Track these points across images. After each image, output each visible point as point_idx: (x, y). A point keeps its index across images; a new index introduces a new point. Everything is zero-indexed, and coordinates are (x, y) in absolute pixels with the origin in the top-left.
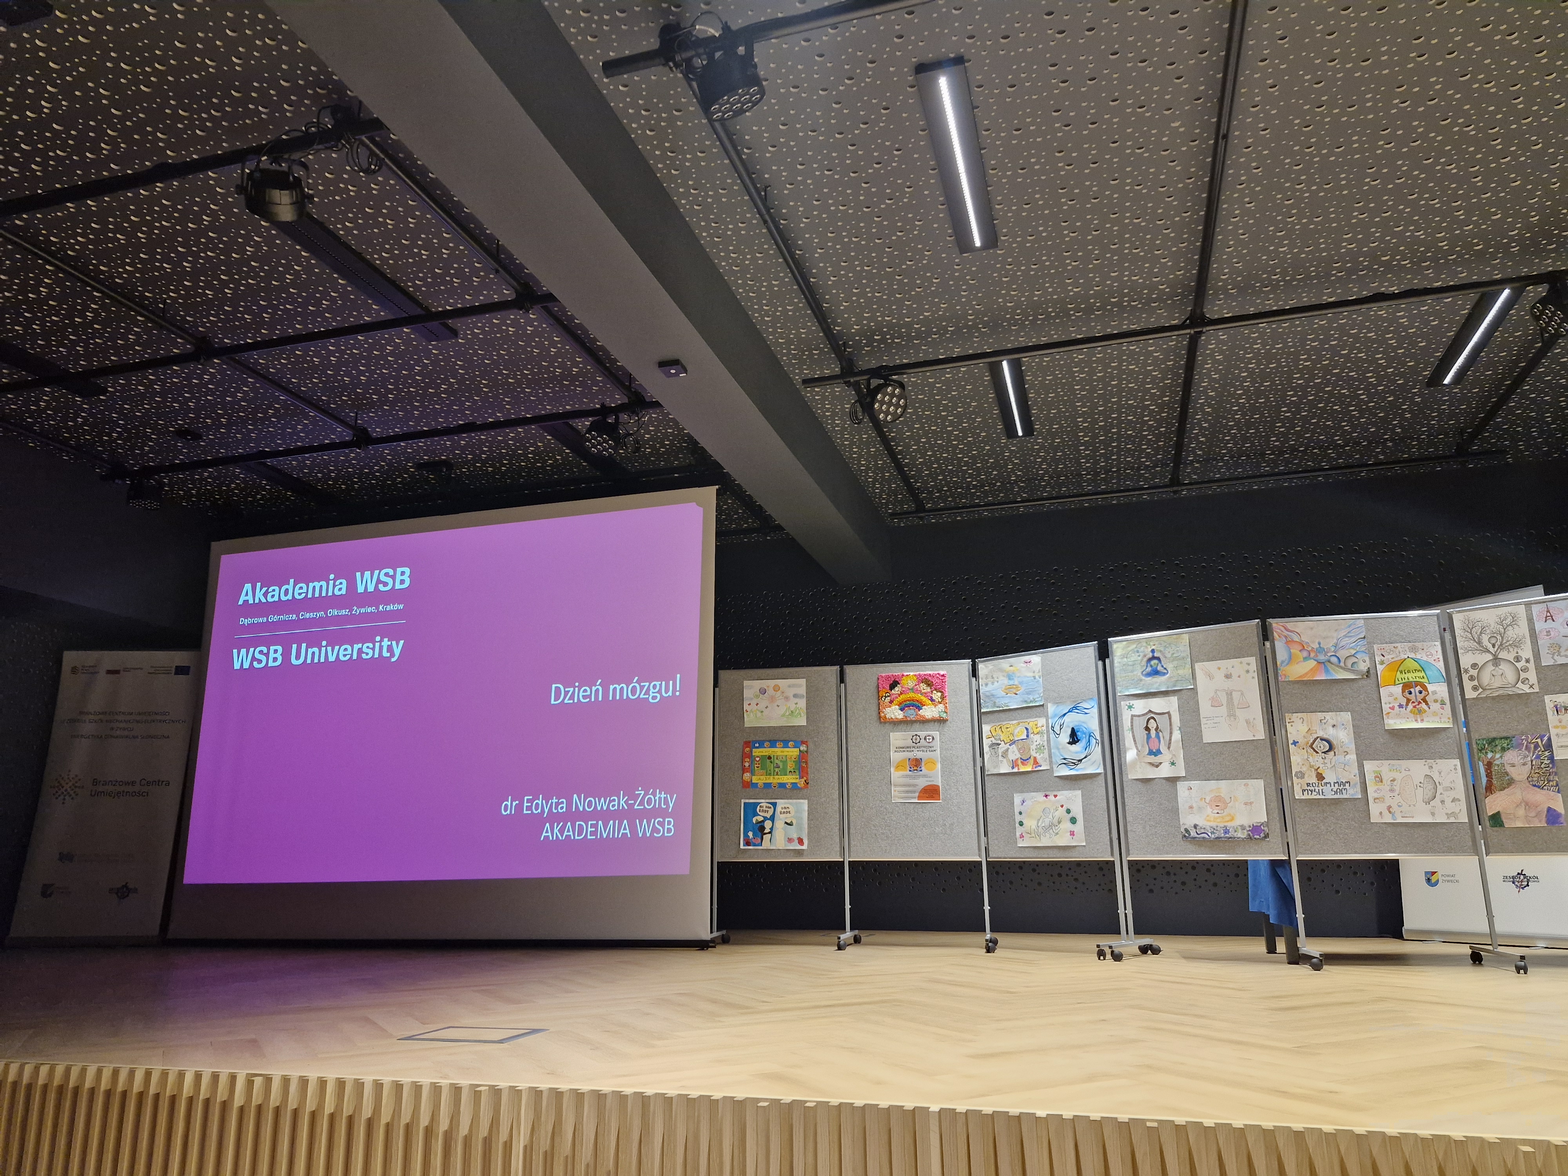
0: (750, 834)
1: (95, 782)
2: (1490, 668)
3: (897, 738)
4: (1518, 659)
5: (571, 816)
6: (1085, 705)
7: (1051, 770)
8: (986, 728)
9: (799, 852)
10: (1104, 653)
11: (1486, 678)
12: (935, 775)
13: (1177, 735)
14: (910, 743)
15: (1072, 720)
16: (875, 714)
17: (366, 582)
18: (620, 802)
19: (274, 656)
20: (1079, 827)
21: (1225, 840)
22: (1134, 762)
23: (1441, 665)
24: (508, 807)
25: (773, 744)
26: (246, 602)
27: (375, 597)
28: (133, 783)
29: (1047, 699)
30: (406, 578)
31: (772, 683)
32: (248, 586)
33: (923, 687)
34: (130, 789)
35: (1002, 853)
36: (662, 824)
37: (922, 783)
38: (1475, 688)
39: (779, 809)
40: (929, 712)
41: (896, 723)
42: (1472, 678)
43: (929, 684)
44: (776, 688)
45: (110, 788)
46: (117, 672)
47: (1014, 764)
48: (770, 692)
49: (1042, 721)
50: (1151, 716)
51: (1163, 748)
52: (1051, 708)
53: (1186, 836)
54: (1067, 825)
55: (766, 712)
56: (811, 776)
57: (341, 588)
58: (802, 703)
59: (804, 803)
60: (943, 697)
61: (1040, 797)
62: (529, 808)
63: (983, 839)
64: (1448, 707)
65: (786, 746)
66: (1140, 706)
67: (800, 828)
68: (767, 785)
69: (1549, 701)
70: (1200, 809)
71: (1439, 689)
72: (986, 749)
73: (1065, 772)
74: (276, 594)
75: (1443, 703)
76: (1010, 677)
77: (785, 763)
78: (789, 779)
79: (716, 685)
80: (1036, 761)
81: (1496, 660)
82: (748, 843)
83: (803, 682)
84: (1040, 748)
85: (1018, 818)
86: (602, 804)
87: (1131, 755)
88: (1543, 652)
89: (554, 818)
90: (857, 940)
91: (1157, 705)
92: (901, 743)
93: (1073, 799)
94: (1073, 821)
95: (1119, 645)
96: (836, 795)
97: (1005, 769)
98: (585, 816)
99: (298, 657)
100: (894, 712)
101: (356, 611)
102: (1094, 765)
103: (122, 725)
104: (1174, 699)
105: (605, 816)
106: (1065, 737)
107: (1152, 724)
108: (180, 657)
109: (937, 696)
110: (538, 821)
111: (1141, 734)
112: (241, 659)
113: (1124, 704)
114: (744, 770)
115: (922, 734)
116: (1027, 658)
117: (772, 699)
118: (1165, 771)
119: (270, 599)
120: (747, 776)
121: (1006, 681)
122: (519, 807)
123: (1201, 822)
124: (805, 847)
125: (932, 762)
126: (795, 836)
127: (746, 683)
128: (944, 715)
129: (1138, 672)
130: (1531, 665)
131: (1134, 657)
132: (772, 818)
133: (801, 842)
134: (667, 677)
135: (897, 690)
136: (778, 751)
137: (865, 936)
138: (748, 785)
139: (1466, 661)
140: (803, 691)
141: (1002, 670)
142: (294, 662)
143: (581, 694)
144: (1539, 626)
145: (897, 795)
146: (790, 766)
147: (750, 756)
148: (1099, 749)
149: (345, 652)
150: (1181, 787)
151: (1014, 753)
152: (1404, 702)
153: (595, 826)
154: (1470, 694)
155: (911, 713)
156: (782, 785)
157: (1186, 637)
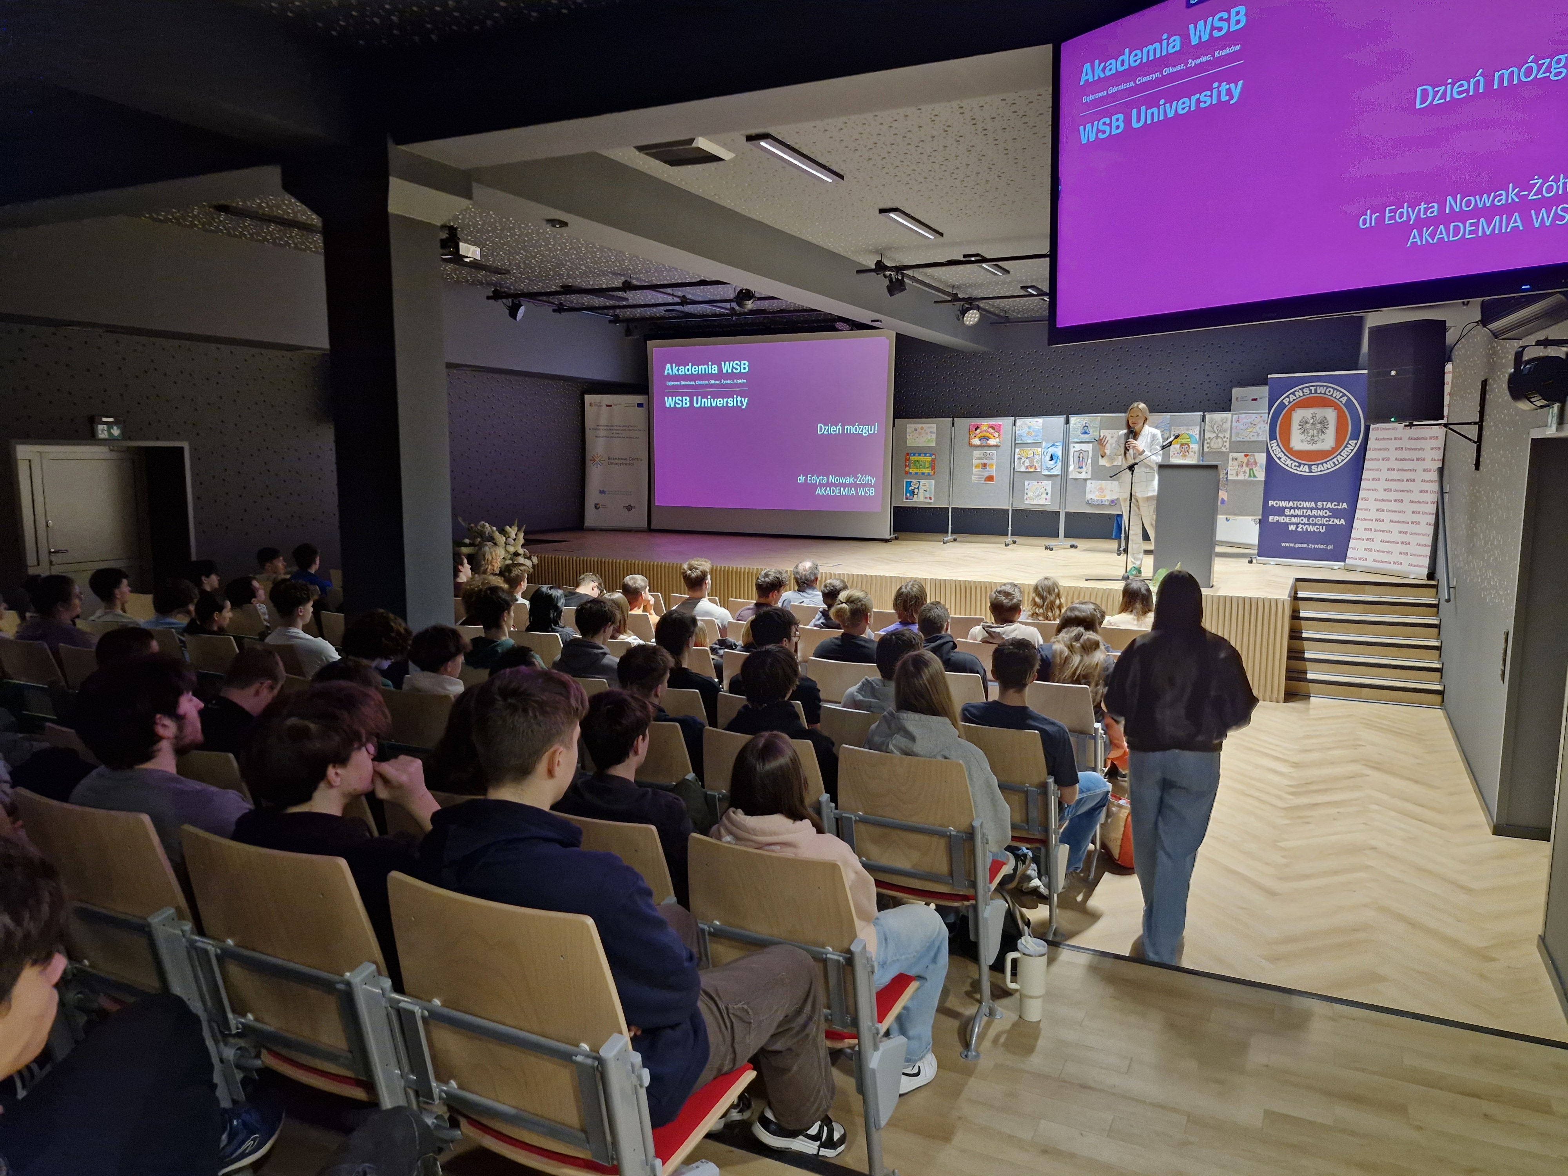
0: (908, 495)
1: (609, 458)
2: (1215, 439)
3: (977, 453)
4: (1224, 437)
5: (829, 485)
6: (1057, 444)
7: (1041, 472)
8: (1017, 450)
9: (930, 503)
10: (1067, 422)
11: (1212, 444)
12: (992, 471)
13: (1090, 461)
14: (982, 456)
15: (1052, 450)
16: (967, 442)
17: (727, 367)
18: (850, 480)
19: (686, 402)
20: (1049, 497)
21: (1101, 505)
22: (1072, 471)
23: (1197, 437)
24: (801, 479)
25: (920, 454)
26: (668, 373)
27: (732, 376)
28: (626, 459)
29: (1043, 440)
30: (746, 366)
31: (920, 426)
32: (668, 365)
33: (991, 430)
34: (624, 461)
35: (1018, 506)
36: (869, 490)
37: (987, 474)
38: (1208, 448)
39: (921, 484)
40: (992, 442)
41: (977, 447)
42: (1208, 443)
43: (994, 429)
44: (922, 428)
45: (617, 461)
46: (611, 406)
47: (1027, 467)
48: (919, 430)
49: (1040, 450)
50: (1081, 452)
51: (1084, 466)
52: (1044, 444)
53: (1087, 503)
54: (1044, 496)
55: (917, 440)
56: (936, 469)
57: (715, 370)
58: (934, 436)
59: (933, 481)
60: (999, 435)
61: (1035, 483)
62: (810, 480)
63: (1011, 499)
64: (1196, 455)
65: (925, 456)
66: (1078, 447)
67: (930, 493)
68: (916, 473)
69: (1231, 455)
70: (1094, 492)
71: (1195, 447)
72: (1016, 460)
73: (1046, 473)
74: (683, 370)
75: (1195, 453)
76: (1029, 428)
77: (925, 463)
78: (926, 471)
79: (894, 426)
80: (1035, 468)
81: (1217, 437)
82: (907, 499)
83: (935, 426)
84: (1037, 462)
85: (1026, 491)
86: (842, 480)
87: (1071, 468)
88: (1233, 435)
89: (821, 485)
90: (955, 540)
91: (1084, 447)
92: (978, 456)
93: (1048, 484)
94: (1047, 494)
95: (1073, 419)
96: (947, 478)
97: (1023, 469)
98: (835, 485)
99: (697, 403)
100: (976, 442)
101: (724, 382)
102: (1057, 471)
103: (617, 432)
104: (1091, 445)
105: (844, 485)
106: (1048, 458)
107: (1081, 455)
108: (639, 399)
109: (996, 434)
110: (814, 486)
111: (1076, 459)
112: (670, 402)
113: (1071, 445)
114: (906, 466)
115: (988, 452)
116: (1037, 420)
117: (920, 434)
118: (1083, 476)
119: (681, 373)
120: (907, 469)
121: (1027, 430)
122: (806, 480)
123: (1093, 497)
124: (932, 501)
125: (992, 465)
126: (928, 496)
127: (908, 425)
128: (999, 444)
129: (1079, 432)
130: (1228, 440)
131: (1079, 425)
132: (918, 488)
133: (931, 498)
134: (871, 424)
135: (978, 431)
136: (922, 458)
137: (959, 537)
138: (907, 473)
139: (1207, 435)
140: (935, 430)
141: (1026, 424)
142: (695, 405)
143: (832, 430)
144: (1234, 424)
145: (974, 479)
146: (927, 465)
147: (908, 460)
148: (1060, 464)
149: (720, 402)
150: (1088, 482)
151: (1027, 463)
152: (1179, 451)
153: (840, 490)
154: (1206, 450)
155: (984, 442)
156: (923, 474)
157: (1099, 418)
